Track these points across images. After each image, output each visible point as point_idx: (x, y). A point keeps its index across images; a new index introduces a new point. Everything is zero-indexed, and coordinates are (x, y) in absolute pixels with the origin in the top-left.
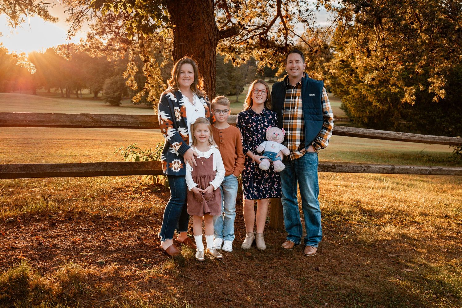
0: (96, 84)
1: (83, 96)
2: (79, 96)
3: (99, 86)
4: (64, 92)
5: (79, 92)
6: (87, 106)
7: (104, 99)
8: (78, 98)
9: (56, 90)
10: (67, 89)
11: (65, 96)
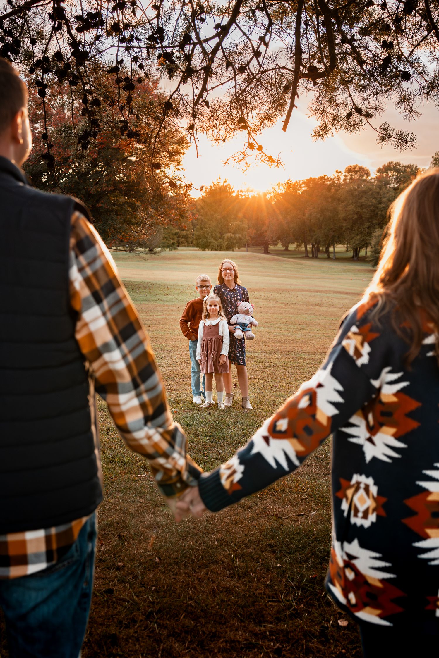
0: (358, 237)
1: (337, 256)
2: (332, 256)
3: (363, 240)
4: (308, 249)
5: (331, 249)
6: (345, 271)
7: (371, 261)
8: (329, 258)
9: (298, 246)
10: (312, 244)
11: (310, 255)
